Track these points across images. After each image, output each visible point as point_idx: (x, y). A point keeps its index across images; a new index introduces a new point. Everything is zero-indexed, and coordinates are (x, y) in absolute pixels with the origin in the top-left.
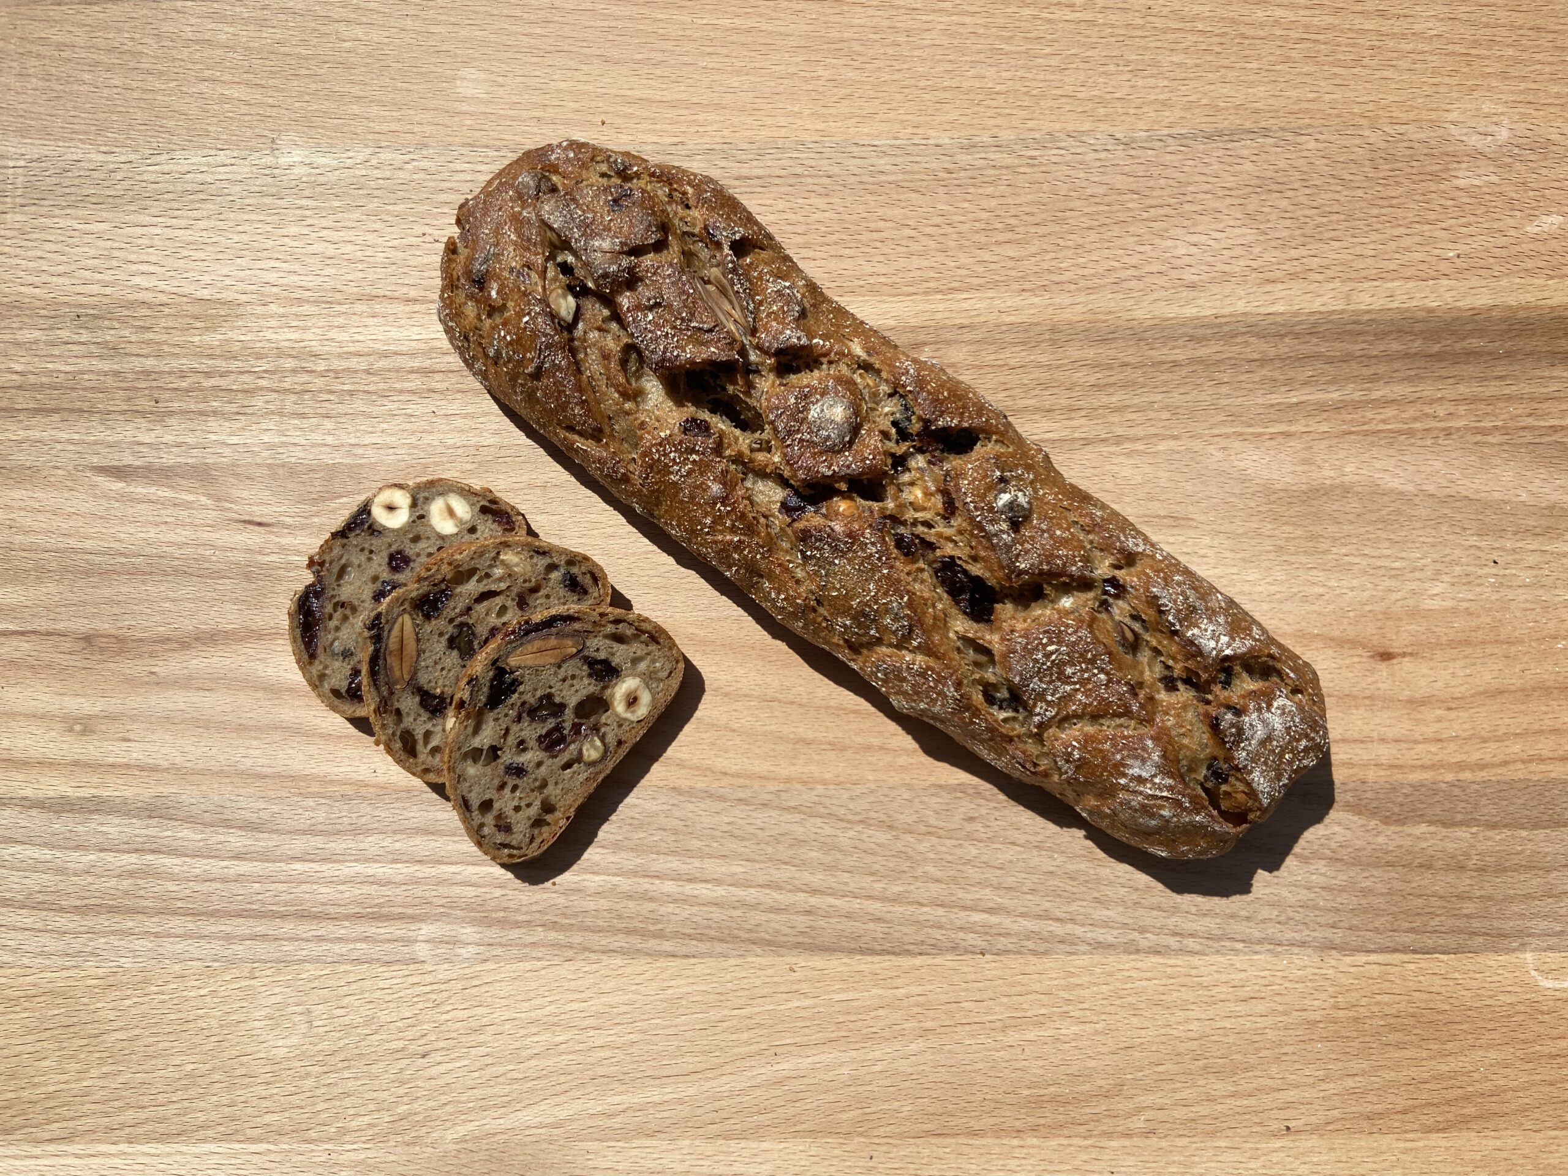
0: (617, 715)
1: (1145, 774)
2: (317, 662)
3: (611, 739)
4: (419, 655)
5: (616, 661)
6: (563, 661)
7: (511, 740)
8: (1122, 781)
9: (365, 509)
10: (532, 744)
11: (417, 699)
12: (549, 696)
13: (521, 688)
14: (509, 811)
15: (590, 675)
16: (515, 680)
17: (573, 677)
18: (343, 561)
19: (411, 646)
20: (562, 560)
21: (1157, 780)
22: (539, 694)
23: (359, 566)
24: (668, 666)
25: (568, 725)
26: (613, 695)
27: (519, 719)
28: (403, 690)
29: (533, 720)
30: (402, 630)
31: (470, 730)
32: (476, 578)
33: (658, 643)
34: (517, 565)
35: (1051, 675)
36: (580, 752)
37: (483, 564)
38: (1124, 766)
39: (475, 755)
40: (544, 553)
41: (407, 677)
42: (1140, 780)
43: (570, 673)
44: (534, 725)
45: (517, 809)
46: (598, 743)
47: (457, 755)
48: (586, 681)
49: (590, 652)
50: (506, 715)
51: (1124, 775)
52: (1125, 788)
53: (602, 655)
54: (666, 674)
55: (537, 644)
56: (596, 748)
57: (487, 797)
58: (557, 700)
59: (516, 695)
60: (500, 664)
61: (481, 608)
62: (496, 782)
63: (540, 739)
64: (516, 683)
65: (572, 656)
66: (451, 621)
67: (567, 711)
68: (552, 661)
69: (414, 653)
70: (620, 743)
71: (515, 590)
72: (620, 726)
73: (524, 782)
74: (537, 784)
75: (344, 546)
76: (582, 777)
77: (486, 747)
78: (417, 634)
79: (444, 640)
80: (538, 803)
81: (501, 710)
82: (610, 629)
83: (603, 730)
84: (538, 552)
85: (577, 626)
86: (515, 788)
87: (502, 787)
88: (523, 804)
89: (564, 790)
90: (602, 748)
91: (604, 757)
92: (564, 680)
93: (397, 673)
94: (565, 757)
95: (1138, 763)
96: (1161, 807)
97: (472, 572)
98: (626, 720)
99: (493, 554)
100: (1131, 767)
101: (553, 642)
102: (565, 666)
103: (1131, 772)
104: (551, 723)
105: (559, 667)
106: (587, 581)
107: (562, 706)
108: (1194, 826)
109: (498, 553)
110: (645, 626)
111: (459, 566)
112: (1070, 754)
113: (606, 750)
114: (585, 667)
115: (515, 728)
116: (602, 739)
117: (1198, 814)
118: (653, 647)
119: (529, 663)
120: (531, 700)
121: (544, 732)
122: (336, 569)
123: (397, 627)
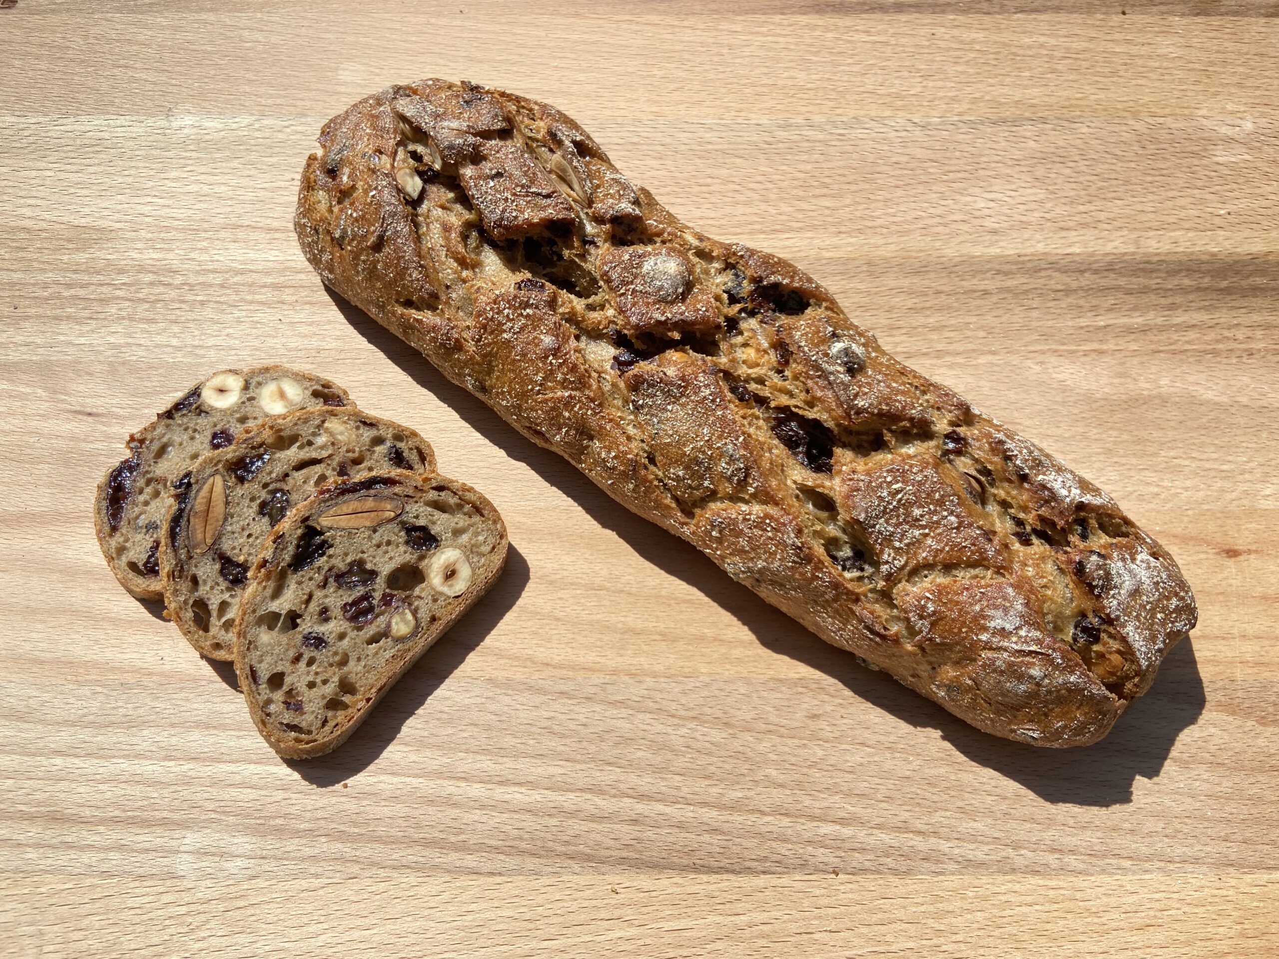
0: (433, 589)
1: (1009, 627)
2: (118, 534)
3: (424, 615)
4: (226, 519)
5: (435, 530)
6: (380, 525)
7: (313, 607)
8: (984, 637)
9: (196, 393)
10: (336, 612)
11: (218, 566)
12: (361, 563)
13: (331, 551)
14: (302, 686)
15: (407, 543)
16: (325, 542)
17: (389, 543)
18: (165, 440)
19: (218, 509)
20: (388, 434)
21: (1023, 633)
22: (349, 559)
23: (181, 444)
24: (491, 541)
25: (378, 595)
26: (429, 566)
27: (324, 585)
28: (203, 554)
29: (340, 587)
30: (211, 492)
31: (269, 592)
32: (298, 444)
33: (482, 515)
34: (341, 433)
35: (898, 516)
36: (389, 625)
37: (306, 431)
38: (984, 617)
39: (271, 620)
40: (372, 425)
41: (209, 541)
42: (1003, 633)
43: (386, 538)
44: (340, 592)
45: (311, 685)
46: (409, 616)
47: (251, 618)
48: (402, 548)
49: (409, 518)
50: (311, 579)
51: (985, 629)
52: (988, 646)
53: (421, 522)
54: (489, 548)
55: (353, 505)
56: (406, 623)
57: (279, 669)
58: (369, 566)
59: (325, 558)
60: (310, 523)
61: (299, 475)
62: (291, 654)
63: (344, 608)
64: (324, 546)
65: (390, 520)
66: (265, 486)
67: (378, 580)
68: (368, 524)
69: (221, 517)
70: (433, 619)
71: (337, 459)
72: (435, 600)
73: (323, 655)
74: (337, 658)
75: (168, 426)
76: (388, 654)
77: (284, 612)
78: (227, 496)
79: (255, 505)
80: (336, 679)
81: (306, 572)
82: (432, 495)
83: (416, 603)
84: (365, 423)
85: (397, 489)
86: (311, 662)
87: (297, 659)
88: (318, 680)
89: (368, 669)
90: (413, 622)
91: (414, 633)
92: (378, 546)
93: (200, 536)
94: (371, 631)
95: (1000, 613)
96: (1030, 665)
97: (293, 439)
98: (441, 594)
99: (317, 422)
100: (992, 618)
101: (370, 503)
102: (381, 531)
103: (992, 624)
104: (360, 591)
105: (375, 531)
106: (414, 457)
107: (373, 574)
108: (1069, 690)
109: (323, 422)
110: (469, 496)
111: (280, 430)
112: (923, 608)
113: (417, 626)
114: (403, 533)
115: (318, 594)
116: (415, 613)
117: (1072, 672)
118: (477, 519)
119: (343, 524)
120: (341, 565)
121: (350, 600)
122: (155, 447)
123: (206, 487)
